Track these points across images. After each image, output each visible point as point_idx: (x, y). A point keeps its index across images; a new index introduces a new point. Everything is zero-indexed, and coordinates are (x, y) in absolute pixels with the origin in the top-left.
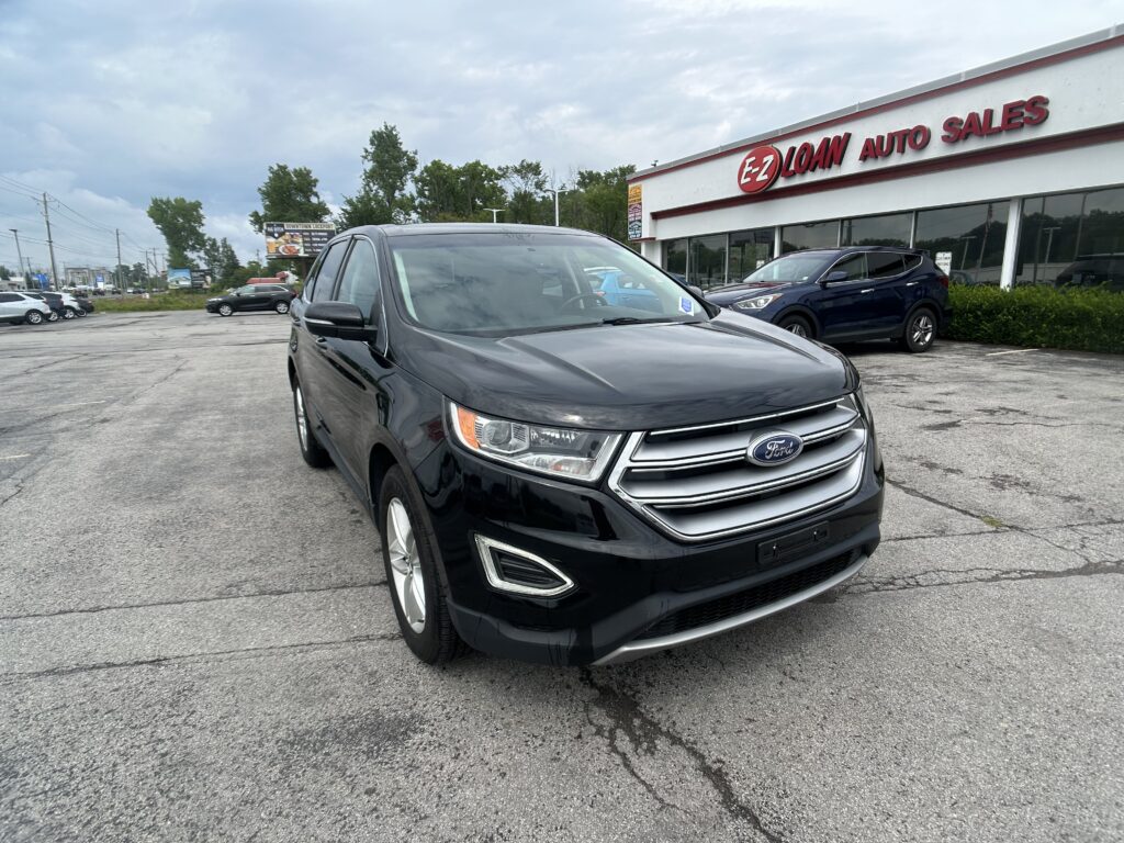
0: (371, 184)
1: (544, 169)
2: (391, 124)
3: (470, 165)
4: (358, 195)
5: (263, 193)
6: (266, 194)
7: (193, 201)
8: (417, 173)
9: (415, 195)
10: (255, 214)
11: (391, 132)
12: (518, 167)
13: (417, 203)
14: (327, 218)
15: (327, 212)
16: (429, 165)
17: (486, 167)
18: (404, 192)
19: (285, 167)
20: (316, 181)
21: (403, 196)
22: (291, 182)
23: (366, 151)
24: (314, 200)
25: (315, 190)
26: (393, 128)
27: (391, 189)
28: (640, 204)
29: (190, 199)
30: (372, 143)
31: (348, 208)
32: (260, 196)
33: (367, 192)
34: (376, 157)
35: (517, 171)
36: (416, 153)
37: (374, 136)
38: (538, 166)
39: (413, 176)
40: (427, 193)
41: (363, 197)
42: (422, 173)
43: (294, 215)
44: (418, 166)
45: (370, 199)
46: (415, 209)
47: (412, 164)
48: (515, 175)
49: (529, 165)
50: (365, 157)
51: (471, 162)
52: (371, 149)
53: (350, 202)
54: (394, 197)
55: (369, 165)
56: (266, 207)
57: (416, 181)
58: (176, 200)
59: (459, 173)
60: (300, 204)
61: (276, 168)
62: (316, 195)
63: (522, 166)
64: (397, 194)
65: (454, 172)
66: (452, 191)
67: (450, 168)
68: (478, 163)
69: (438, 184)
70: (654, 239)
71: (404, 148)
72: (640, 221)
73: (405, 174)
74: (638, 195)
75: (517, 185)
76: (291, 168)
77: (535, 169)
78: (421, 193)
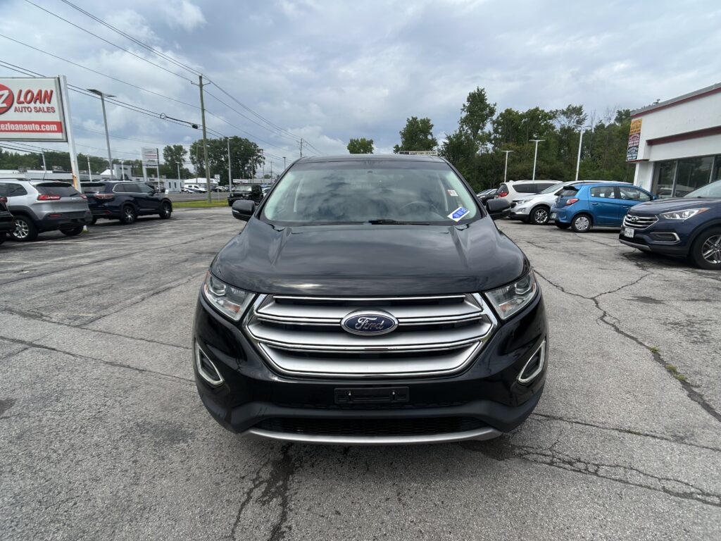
0: (464, 126)
1: (585, 111)
2: (481, 88)
3: (532, 111)
4: (454, 133)
5: (402, 134)
6: (404, 135)
7: (369, 140)
8: (494, 118)
9: (492, 132)
10: (397, 147)
11: (481, 92)
12: (565, 110)
13: (492, 137)
14: (435, 148)
15: (435, 144)
16: (504, 112)
17: (543, 111)
18: (484, 130)
19: (416, 118)
20: (432, 126)
21: (483, 133)
22: (418, 127)
23: (464, 106)
24: (430, 137)
25: (431, 131)
26: (482, 90)
27: (476, 128)
28: (639, 134)
29: (368, 139)
30: (468, 100)
31: (447, 141)
32: (400, 136)
33: (460, 131)
34: (470, 109)
35: (564, 113)
36: (495, 105)
37: (470, 96)
38: (580, 108)
39: (491, 120)
40: (500, 130)
41: (457, 135)
42: (498, 118)
43: (417, 146)
44: (496, 113)
45: (462, 136)
46: (490, 141)
47: (492, 112)
48: (562, 116)
49: (574, 109)
50: (463, 110)
51: (532, 108)
52: (467, 104)
53: (449, 138)
54: (477, 133)
55: (464, 114)
56: (403, 142)
57: (494, 123)
58: (361, 140)
59: (523, 116)
60: (422, 140)
61: (411, 119)
62: (431, 134)
63: (568, 109)
64: (480, 132)
65: (519, 116)
66: (516, 129)
67: (517, 113)
68: (537, 109)
69: (507, 124)
70: (648, 160)
71: (488, 102)
72: (637, 147)
73: (486, 119)
74: (639, 127)
75: (563, 123)
76: (419, 119)
77: (578, 111)
78: (496, 131)
